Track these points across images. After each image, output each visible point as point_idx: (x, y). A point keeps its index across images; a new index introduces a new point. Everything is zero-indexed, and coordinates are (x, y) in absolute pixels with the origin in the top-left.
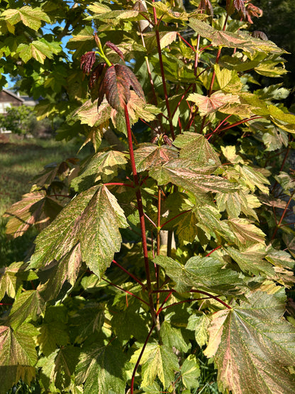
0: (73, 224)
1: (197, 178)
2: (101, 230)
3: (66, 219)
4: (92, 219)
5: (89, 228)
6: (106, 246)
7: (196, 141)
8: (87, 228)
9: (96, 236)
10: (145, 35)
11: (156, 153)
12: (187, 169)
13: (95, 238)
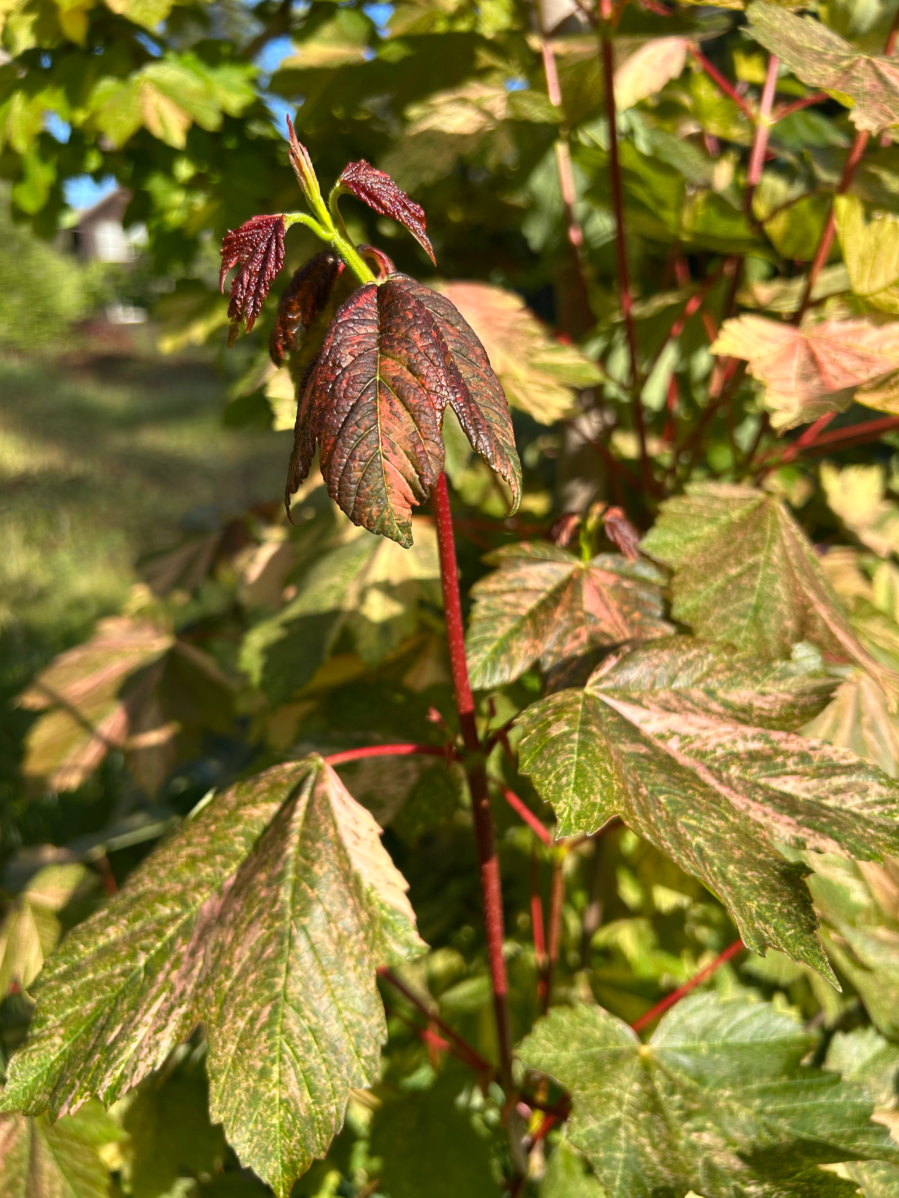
0: (185, 931)
1: (741, 747)
2: (295, 989)
3: (162, 898)
4: (259, 932)
5: (245, 972)
6: (314, 1060)
7: (743, 524)
8: (237, 969)
9: (274, 1011)
10: (558, 47)
11: (567, 596)
12: (698, 694)
13: (270, 1023)
